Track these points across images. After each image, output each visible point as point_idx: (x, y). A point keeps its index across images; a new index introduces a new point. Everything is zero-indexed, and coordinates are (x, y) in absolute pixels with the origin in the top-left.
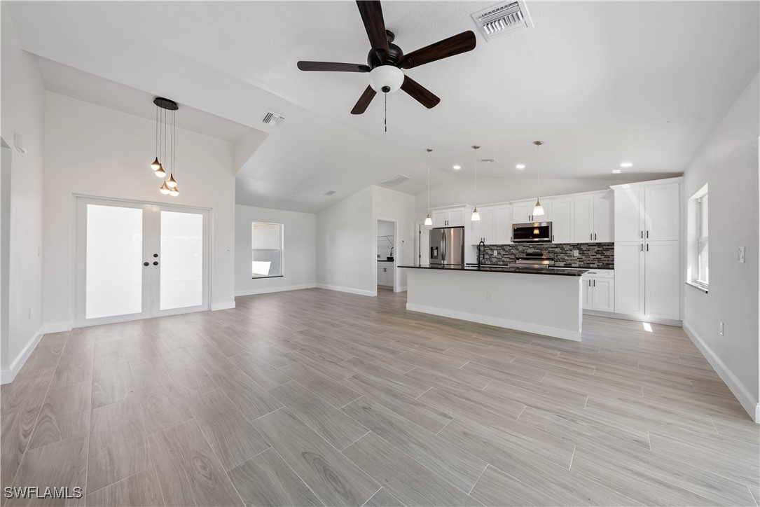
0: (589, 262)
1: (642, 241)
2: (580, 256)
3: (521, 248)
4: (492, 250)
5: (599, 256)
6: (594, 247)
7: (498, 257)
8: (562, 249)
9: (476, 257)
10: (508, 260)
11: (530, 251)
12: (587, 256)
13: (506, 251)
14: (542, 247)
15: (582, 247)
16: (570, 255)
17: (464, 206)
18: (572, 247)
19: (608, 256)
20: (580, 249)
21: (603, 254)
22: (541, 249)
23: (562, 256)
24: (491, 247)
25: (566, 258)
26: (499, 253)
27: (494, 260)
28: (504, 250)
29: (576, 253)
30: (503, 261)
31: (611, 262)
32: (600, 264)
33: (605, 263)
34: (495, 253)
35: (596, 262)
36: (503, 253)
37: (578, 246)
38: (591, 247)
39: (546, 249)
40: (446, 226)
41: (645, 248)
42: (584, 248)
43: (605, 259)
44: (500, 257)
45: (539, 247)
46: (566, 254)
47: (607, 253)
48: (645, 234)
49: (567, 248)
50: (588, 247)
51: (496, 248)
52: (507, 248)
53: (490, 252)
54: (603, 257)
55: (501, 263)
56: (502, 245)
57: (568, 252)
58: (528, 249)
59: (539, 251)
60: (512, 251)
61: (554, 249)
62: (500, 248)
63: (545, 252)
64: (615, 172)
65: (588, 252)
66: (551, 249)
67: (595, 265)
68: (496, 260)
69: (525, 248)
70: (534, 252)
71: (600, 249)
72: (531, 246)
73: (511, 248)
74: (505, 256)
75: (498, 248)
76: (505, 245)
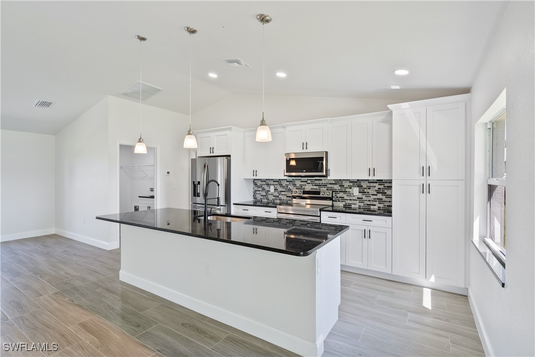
0: (369, 203)
1: (423, 180)
2: (360, 195)
3: (298, 183)
4: (268, 185)
5: (380, 196)
6: (375, 184)
7: (275, 194)
8: (342, 186)
9: (252, 194)
10: (285, 198)
11: (308, 188)
12: (368, 195)
13: (283, 187)
14: (321, 182)
15: (362, 184)
16: (350, 194)
17: (230, 129)
18: (351, 184)
19: (388, 197)
20: (360, 186)
21: (384, 193)
22: (319, 186)
23: (341, 194)
24: (267, 182)
25: (346, 197)
26: (276, 190)
27: (271, 198)
28: (281, 185)
29: (356, 191)
30: (280, 200)
32: (381, 206)
33: (385, 204)
34: (272, 189)
35: (377, 203)
36: (280, 189)
37: (357, 183)
38: (372, 184)
39: (325, 185)
40: (212, 155)
41: (426, 189)
42: (364, 185)
43: (386, 200)
44: (277, 194)
45: (317, 182)
46: (345, 192)
48: (426, 171)
49: (346, 184)
50: (369, 185)
51: (272, 183)
53: (267, 188)
54: (384, 198)
56: (279, 180)
57: (347, 190)
58: (306, 185)
59: (317, 187)
60: (289, 186)
61: (332, 186)
62: (277, 183)
63: (323, 189)
64: (393, 87)
65: (369, 191)
66: (330, 186)
67: (376, 207)
68: (273, 198)
69: (302, 183)
70: (311, 189)
71: (382, 187)
72: (309, 182)
73: (288, 183)
74: (282, 193)
75: (275, 183)
76: (283, 180)
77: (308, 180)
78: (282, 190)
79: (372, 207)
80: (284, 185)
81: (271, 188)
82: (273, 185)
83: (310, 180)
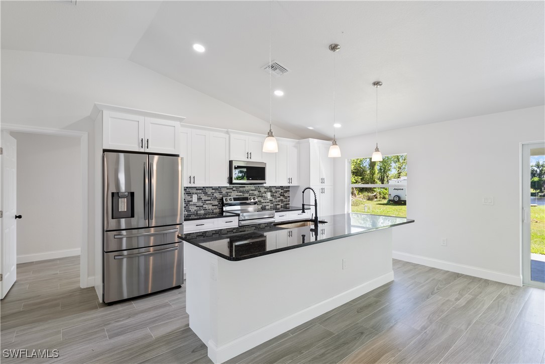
0: (276, 203)
2: (271, 198)
4: (189, 194)
5: (282, 198)
7: (198, 204)
8: (260, 192)
10: (211, 207)
12: (275, 197)
13: (209, 196)
14: (244, 189)
15: (272, 189)
16: (265, 198)
18: (266, 190)
19: (286, 198)
20: (271, 191)
21: (284, 196)
22: (243, 192)
23: (260, 199)
25: (263, 201)
26: (199, 199)
27: (193, 209)
28: (206, 193)
29: (269, 195)
30: (205, 210)
31: (288, 203)
32: (282, 204)
33: (285, 203)
35: (280, 203)
36: (204, 198)
37: (270, 189)
38: (278, 190)
39: (248, 192)
41: (323, 190)
42: (274, 190)
43: (285, 200)
44: (200, 204)
45: (241, 189)
47: (286, 195)
48: (323, 181)
49: (263, 190)
50: (276, 190)
51: (195, 191)
52: (210, 191)
53: (188, 198)
54: (283, 199)
55: (202, 212)
56: (204, 187)
57: (263, 195)
58: (231, 192)
59: (241, 194)
60: (215, 194)
61: (253, 192)
62: (201, 191)
63: (246, 195)
65: (276, 194)
66: (251, 192)
67: (280, 206)
68: (196, 208)
69: (228, 191)
70: (237, 196)
71: (282, 191)
72: (234, 189)
73: (214, 191)
74: (207, 202)
75: (198, 191)
76: (207, 187)
77: (233, 187)
78: (207, 198)
79: (278, 206)
80: (209, 193)
81: (194, 198)
82: (195, 193)
83: (235, 187)
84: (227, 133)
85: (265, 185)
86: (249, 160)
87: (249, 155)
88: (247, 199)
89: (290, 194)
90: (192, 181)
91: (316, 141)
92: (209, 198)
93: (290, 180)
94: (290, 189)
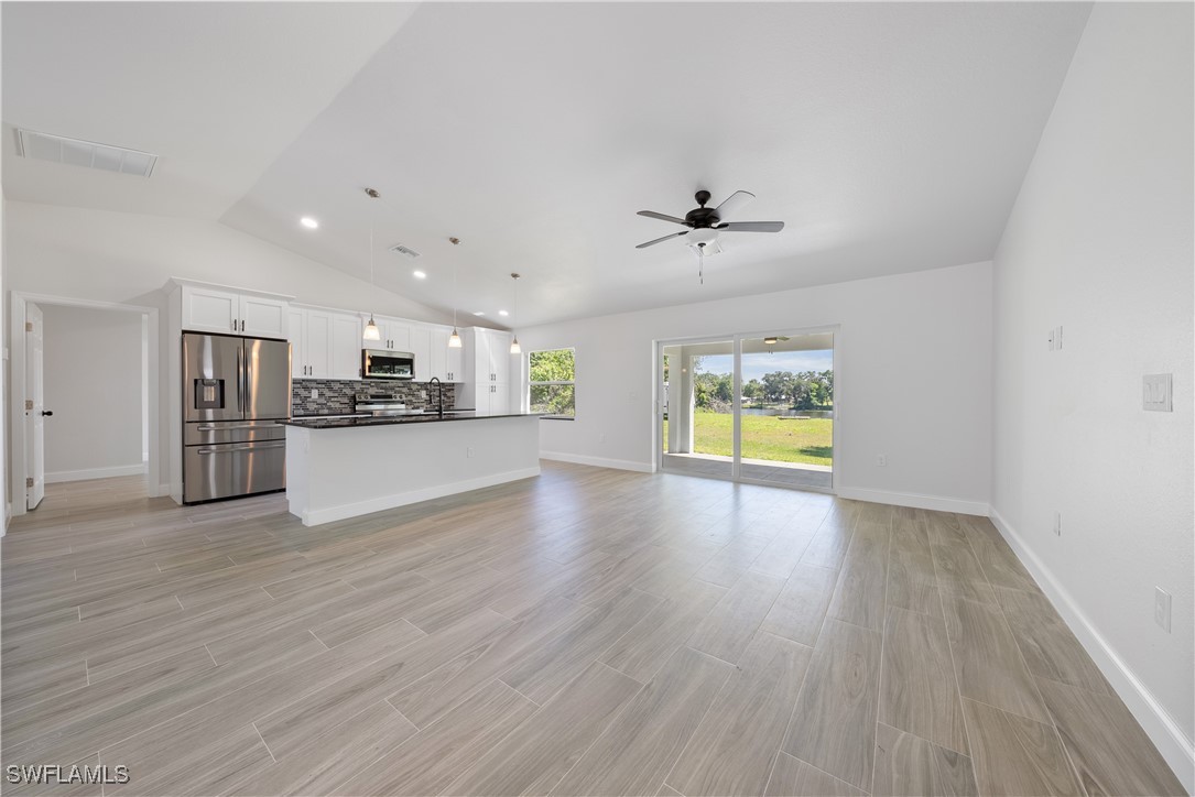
0: (435, 404)
1: (494, 383)
2: (426, 397)
3: (358, 386)
4: (306, 388)
6: (437, 387)
7: (319, 401)
8: (409, 388)
10: (338, 405)
13: (335, 391)
14: (387, 384)
15: (428, 386)
16: (418, 397)
18: (419, 387)
19: (449, 398)
20: (427, 389)
21: (446, 395)
22: (385, 389)
23: (410, 398)
24: (306, 384)
25: (414, 400)
26: (321, 395)
27: (312, 407)
28: (331, 389)
29: (423, 394)
30: (330, 408)
31: (451, 404)
34: (315, 394)
36: (328, 393)
37: (424, 385)
38: (435, 387)
39: (392, 389)
40: (237, 333)
41: (493, 389)
44: (323, 401)
45: (384, 385)
46: (413, 394)
47: (449, 394)
49: (414, 387)
51: (314, 385)
53: (303, 393)
54: (445, 399)
55: (326, 412)
56: (328, 381)
57: (415, 392)
58: (367, 388)
59: (382, 390)
60: (344, 390)
61: (398, 388)
62: (323, 386)
64: (477, 314)
65: (434, 393)
66: (396, 388)
68: (316, 407)
69: (362, 386)
70: (376, 392)
71: (444, 389)
72: (369, 383)
73: (342, 386)
74: (333, 399)
75: (320, 385)
76: (333, 381)
77: (368, 381)
78: (332, 394)
80: (336, 388)
82: (316, 388)
83: (374, 382)
84: (359, 315)
85: (413, 380)
86: (390, 349)
87: (389, 343)
88: (390, 397)
89: (455, 393)
90: (308, 371)
91: (483, 329)
92: (336, 395)
93: (450, 376)
94: (455, 387)
